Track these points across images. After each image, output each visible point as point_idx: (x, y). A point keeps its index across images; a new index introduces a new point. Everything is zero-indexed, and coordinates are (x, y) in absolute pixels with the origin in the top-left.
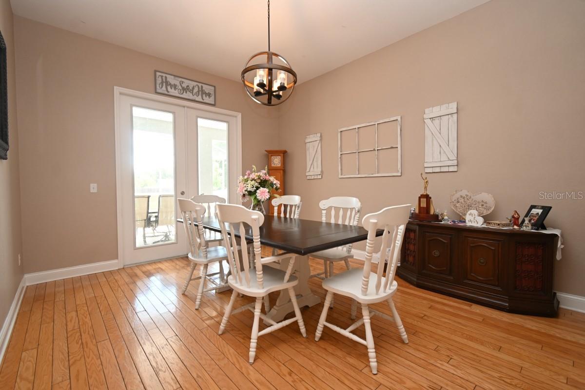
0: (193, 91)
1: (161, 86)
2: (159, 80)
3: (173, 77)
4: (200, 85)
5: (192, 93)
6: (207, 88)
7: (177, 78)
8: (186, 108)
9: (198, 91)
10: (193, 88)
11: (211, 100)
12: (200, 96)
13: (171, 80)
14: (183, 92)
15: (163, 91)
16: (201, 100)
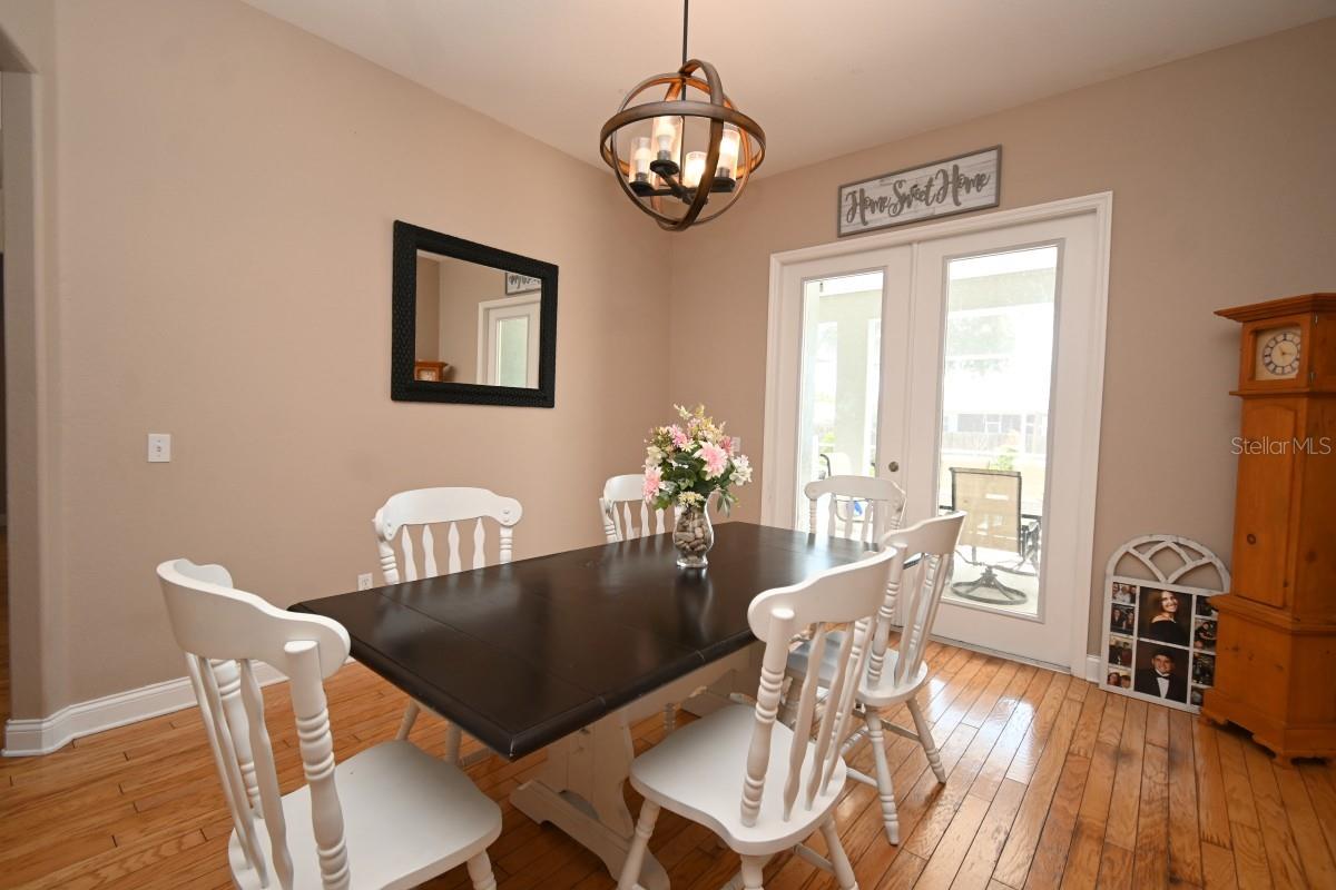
0: (927, 193)
1: (850, 217)
2: (847, 205)
3: (877, 182)
4: (948, 167)
5: (926, 200)
6: (968, 167)
7: (886, 181)
8: (915, 245)
9: (944, 188)
10: (930, 184)
11: (986, 195)
12: (949, 199)
13: (874, 191)
14: (902, 209)
15: (857, 224)
16: (954, 208)
